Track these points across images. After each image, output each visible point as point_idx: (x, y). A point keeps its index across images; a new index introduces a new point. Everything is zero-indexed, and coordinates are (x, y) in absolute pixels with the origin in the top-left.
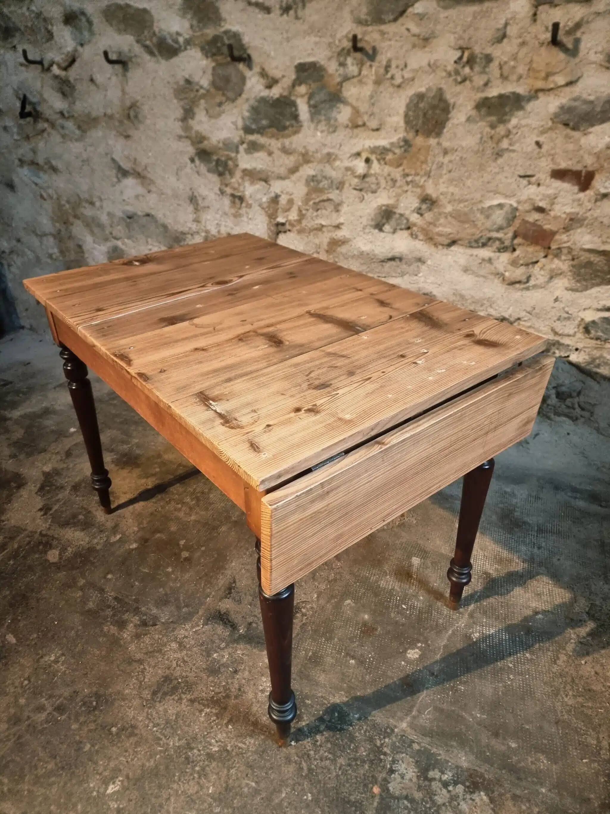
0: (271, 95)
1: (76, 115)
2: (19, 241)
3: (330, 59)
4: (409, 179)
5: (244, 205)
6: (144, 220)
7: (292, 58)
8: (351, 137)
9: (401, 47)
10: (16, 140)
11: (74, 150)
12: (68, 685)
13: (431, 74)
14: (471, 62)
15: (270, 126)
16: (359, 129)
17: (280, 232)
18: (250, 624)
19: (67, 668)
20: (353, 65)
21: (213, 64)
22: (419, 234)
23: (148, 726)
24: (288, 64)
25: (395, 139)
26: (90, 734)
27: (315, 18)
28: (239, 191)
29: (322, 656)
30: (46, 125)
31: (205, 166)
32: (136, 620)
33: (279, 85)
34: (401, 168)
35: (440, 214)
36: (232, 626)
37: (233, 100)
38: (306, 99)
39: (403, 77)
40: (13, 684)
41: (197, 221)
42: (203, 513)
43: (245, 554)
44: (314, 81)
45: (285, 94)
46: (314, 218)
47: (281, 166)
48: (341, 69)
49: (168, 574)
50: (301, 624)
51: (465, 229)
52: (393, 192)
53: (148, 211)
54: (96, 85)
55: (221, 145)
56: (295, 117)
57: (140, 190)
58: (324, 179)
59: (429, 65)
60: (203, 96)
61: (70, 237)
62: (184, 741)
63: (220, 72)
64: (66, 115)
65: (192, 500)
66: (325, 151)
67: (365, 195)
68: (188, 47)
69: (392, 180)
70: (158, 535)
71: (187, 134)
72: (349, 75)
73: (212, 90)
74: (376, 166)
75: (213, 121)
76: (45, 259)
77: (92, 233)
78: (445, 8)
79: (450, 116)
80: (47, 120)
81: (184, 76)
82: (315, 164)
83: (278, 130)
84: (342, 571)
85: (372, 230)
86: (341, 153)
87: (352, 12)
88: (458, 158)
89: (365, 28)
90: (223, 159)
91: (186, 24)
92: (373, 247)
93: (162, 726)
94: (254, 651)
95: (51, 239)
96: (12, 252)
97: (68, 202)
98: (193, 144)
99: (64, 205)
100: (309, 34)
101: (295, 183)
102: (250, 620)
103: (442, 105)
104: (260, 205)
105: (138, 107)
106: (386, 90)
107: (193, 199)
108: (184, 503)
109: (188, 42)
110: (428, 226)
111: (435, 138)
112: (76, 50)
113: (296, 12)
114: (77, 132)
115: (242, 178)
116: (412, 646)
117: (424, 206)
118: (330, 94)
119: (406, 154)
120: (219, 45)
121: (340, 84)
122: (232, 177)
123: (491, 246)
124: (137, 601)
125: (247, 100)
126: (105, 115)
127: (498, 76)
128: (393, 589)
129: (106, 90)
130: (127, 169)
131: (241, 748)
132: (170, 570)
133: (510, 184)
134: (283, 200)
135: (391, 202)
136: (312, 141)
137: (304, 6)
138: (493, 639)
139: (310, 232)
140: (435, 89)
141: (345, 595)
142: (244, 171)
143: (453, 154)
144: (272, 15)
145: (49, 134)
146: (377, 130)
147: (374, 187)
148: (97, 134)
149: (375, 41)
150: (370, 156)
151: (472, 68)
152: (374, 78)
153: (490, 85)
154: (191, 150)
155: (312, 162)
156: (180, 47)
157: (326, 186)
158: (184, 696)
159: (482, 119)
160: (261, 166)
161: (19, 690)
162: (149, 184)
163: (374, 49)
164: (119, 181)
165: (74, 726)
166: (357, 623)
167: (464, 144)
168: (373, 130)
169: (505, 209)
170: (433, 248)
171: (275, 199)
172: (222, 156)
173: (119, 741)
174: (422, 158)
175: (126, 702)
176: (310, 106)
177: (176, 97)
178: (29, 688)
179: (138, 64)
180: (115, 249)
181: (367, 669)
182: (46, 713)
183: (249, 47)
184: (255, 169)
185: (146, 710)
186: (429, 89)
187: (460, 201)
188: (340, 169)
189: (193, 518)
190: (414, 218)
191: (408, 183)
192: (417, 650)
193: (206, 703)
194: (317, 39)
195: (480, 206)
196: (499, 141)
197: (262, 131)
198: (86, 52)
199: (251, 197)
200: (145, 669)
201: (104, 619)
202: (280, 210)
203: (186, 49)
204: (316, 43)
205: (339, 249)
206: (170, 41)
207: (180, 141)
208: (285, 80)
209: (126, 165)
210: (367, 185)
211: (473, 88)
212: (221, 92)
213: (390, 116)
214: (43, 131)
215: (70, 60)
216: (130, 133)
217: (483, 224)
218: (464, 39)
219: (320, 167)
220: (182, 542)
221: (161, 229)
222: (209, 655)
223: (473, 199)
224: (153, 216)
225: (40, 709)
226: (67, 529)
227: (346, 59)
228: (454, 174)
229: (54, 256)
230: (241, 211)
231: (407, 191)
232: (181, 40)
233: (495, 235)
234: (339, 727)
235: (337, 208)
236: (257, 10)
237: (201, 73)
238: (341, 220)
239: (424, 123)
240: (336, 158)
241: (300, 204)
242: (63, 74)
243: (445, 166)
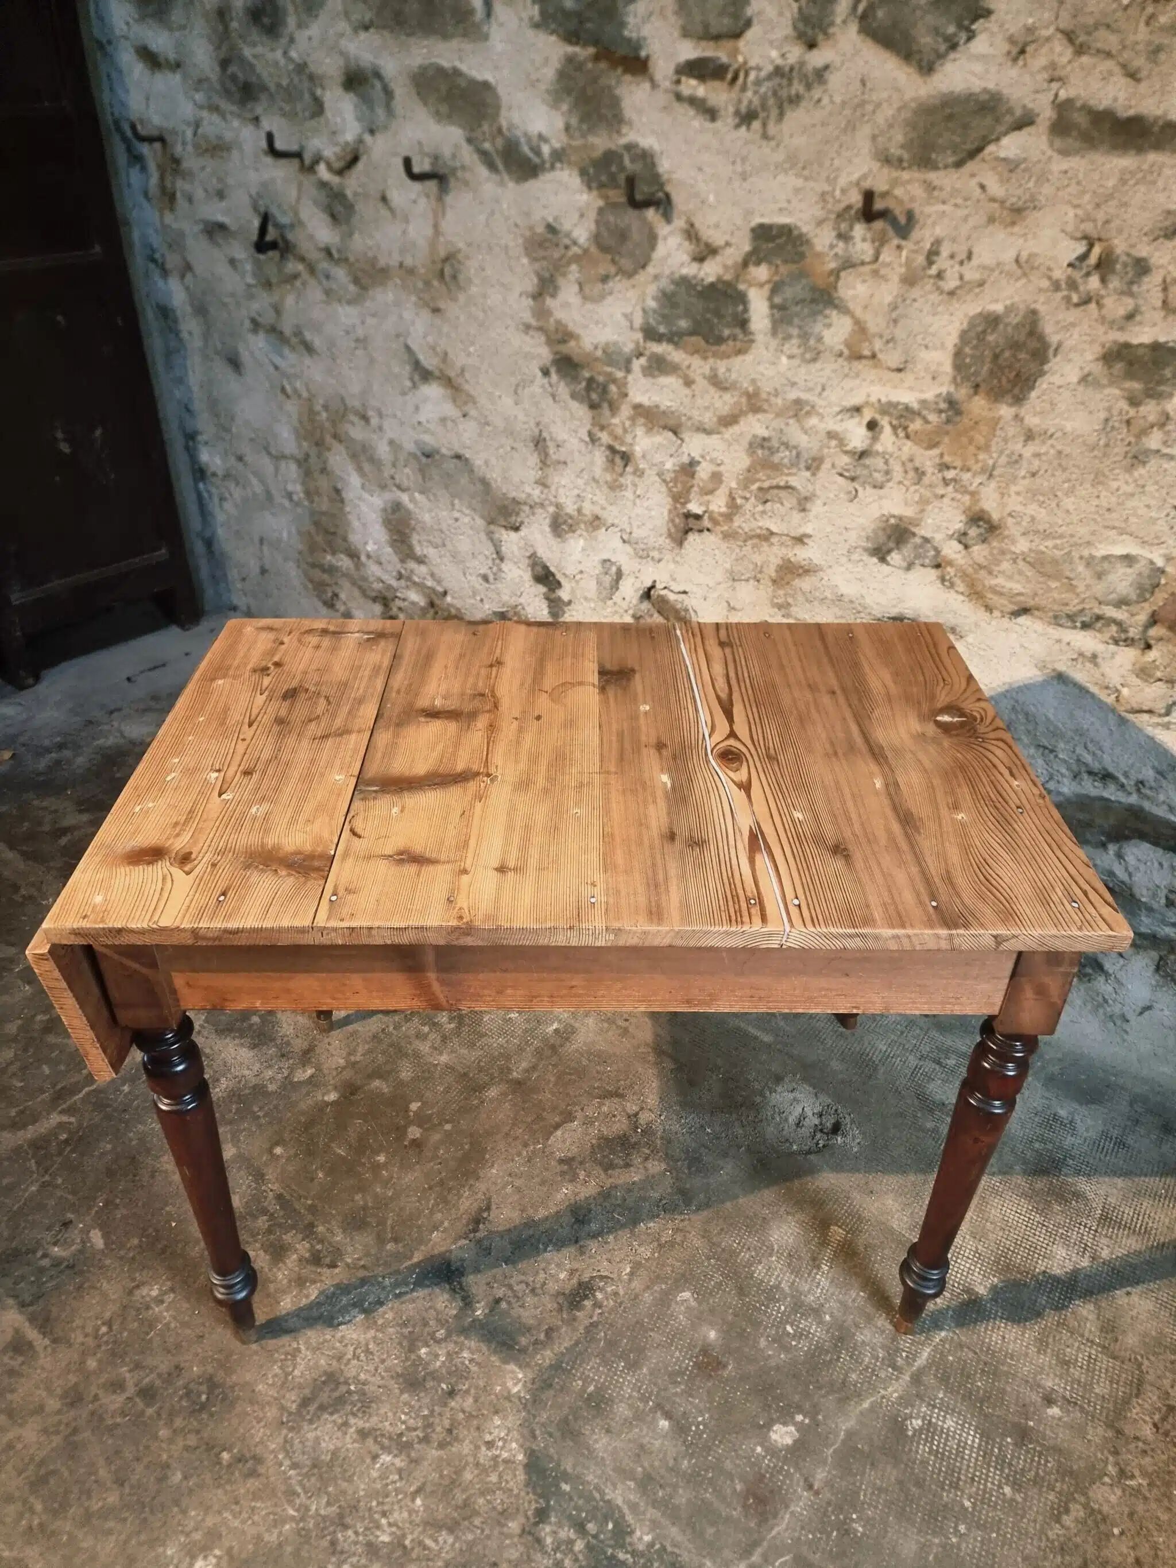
0: (702, 274)
1: (352, 259)
2: (240, 459)
3: (820, 223)
4: (950, 474)
5: (629, 469)
6: (451, 465)
7: (749, 213)
8: (846, 376)
9: (965, 219)
10: (249, 286)
11: (343, 319)
12: (169, 1352)
13: (1018, 279)
14: (1105, 266)
15: (692, 333)
16: (864, 362)
17: (691, 529)
18: (498, 1301)
19: (175, 1318)
20: (864, 240)
21: (601, 203)
22: (957, 581)
23: (281, 1465)
24: (739, 222)
25: (929, 395)
26: (186, 1455)
27: (800, 141)
28: (622, 443)
29: (611, 1400)
30: (300, 267)
31: (567, 385)
32: (303, 1248)
33: (719, 258)
34: (936, 452)
35: (1003, 552)
36: (464, 1299)
37: (630, 275)
38: (767, 288)
39: (961, 278)
40: (83, 1327)
41: (542, 483)
42: (464, 1051)
43: (519, 1154)
44: (786, 262)
45: (728, 277)
46: (757, 516)
47: (707, 408)
48: (841, 244)
49: (376, 1167)
50: (587, 1322)
51: (1050, 590)
52: (915, 493)
53: (461, 452)
54: (391, 210)
55: (599, 353)
56: (743, 323)
57: (449, 409)
58: (782, 448)
59: (1017, 261)
60: (577, 259)
61: (324, 470)
62: (334, 1509)
63: (612, 219)
64: (336, 255)
65: (451, 1019)
66: (793, 395)
67: (860, 489)
68: (558, 165)
69: (916, 469)
70: (377, 1083)
71: (540, 324)
72: (856, 258)
73: (593, 249)
74: (887, 440)
75: (589, 306)
76: (280, 499)
77: (360, 469)
78: (1065, 153)
79: (1046, 367)
80: (302, 259)
81: (543, 219)
82: (771, 416)
83: (707, 342)
84: (689, 1228)
85: (866, 557)
86: (820, 402)
87: (874, 138)
88: (1052, 451)
89: (895, 174)
90: (601, 379)
91: (560, 123)
92: (864, 592)
93: (305, 1470)
94: (493, 1359)
95: (293, 467)
96: (227, 476)
97: (326, 407)
98: (549, 342)
99: (318, 413)
100: (786, 171)
101: (730, 445)
102: (500, 1293)
103: (1033, 344)
104: (660, 475)
105: (459, 262)
106: (924, 295)
107: (539, 443)
108: (435, 1024)
109: (559, 156)
110: (976, 572)
111: (1011, 405)
112: (360, 141)
113: (764, 125)
114: (352, 288)
115: (633, 419)
116: (785, 1417)
117: (973, 532)
118: (814, 289)
119: (949, 427)
120: (614, 169)
121: (836, 273)
122: (613, 415)
123: (1100, 631)
124: (312, 1209)
125: (656, 277)
126: (401, 265)
127: (1159, 304)
128: (777, 1287)
129: (407, 220)
130: (430, 368)
131: (429, 1549)
132: (381, 1158)
133: (1154, 521)
134: (703, 472)
135: (909, 512)
136: (770, 372)
137: (781, 115)
138: (947, 1440)
139: (745, 541)
140: (1022, 307)
141: (683, 1280)
142: (637, 407)
143: (1044, 442)
144: (719, 124)
145: (304, 284)
146: (899, 370)
147: (879, 477)
148: (385, 296)
149: (912, 199)
150: (878, 417)
151: (1103, 280)
152: (903, 270)
153: (1138, 318)
154: (545, 354)
155: (765, 411)
156: (543, 162)
157: (786, 461)
158: (352, 1421)
159: (1111, 384)
160: (669, 404)
161: (91, 1342)
162: (466, 403)
163: (910, 216)
164: (415, 386)
165: (163, 1433)
166: (691, 1346)
167: (1069, 426)
168: (889, 369)
169: (1137, 567)
170: (982, 614)
171: (689, 469)
172: (599, 373)
173: (229, 1481)
174: (980, 440)
175: (256, 1408)
176: (772, 306)
177: (528, 255)
178: (107, 1343)
179: (466, 183)
180: (397, 507)
181: (688, 1447)
182: (124, 1396)
183: (669, 181)
184: (657, 406)
185: (284, 1431)
186: (1009, 309)
187: (1046, 535)
188: (817, 432)
189: (444, 1058)
190: (952, 550)
191: (946, 482)
192: (792, 1428)
193: (386, 1442)
194: (800, 183)
195: (1086, 553)
196: (1144, 432)
197: (676, 339)
198: (378, 147)
199: (644, 456)
200: (298, 1350)
201: (253, 1236)
202: (695, 489)
203: (553, 167)
204: (797, 191)
205: (797, 582)
206: (526, 149)
207: (527, 334)
208: (729, 251)
209: (429, 362)
210: (865, 472)
211: (1103, 320)
212: (609, 257)
213: (926, 347)
214: (296, 276)
215: (349, 158)
216: (442, 305)
217: (1088, 587)
218: (1095, 221)
219: (778, 423)
220: (414, 1106)
221: (479, 487)
222: (412, 1348)
223: (1072, 536)
224: (467, 460)
225: (117, 1386)
226: (228, 1040)
227: (851, 228)
228: (1043, 483)
229: (295, 498)
230: (622, 480)
231: (942, 496)
232: (546, 149)
233: (1110, 612)
234: (610, 1551)
235: (803, 504)
236: (692, 112)
237: (576, 216)
238: (808, 529)
239: (991, 372)
240: (812, 411)
241: (734, 485)
242: (334, 180)
243: (1024, 463)
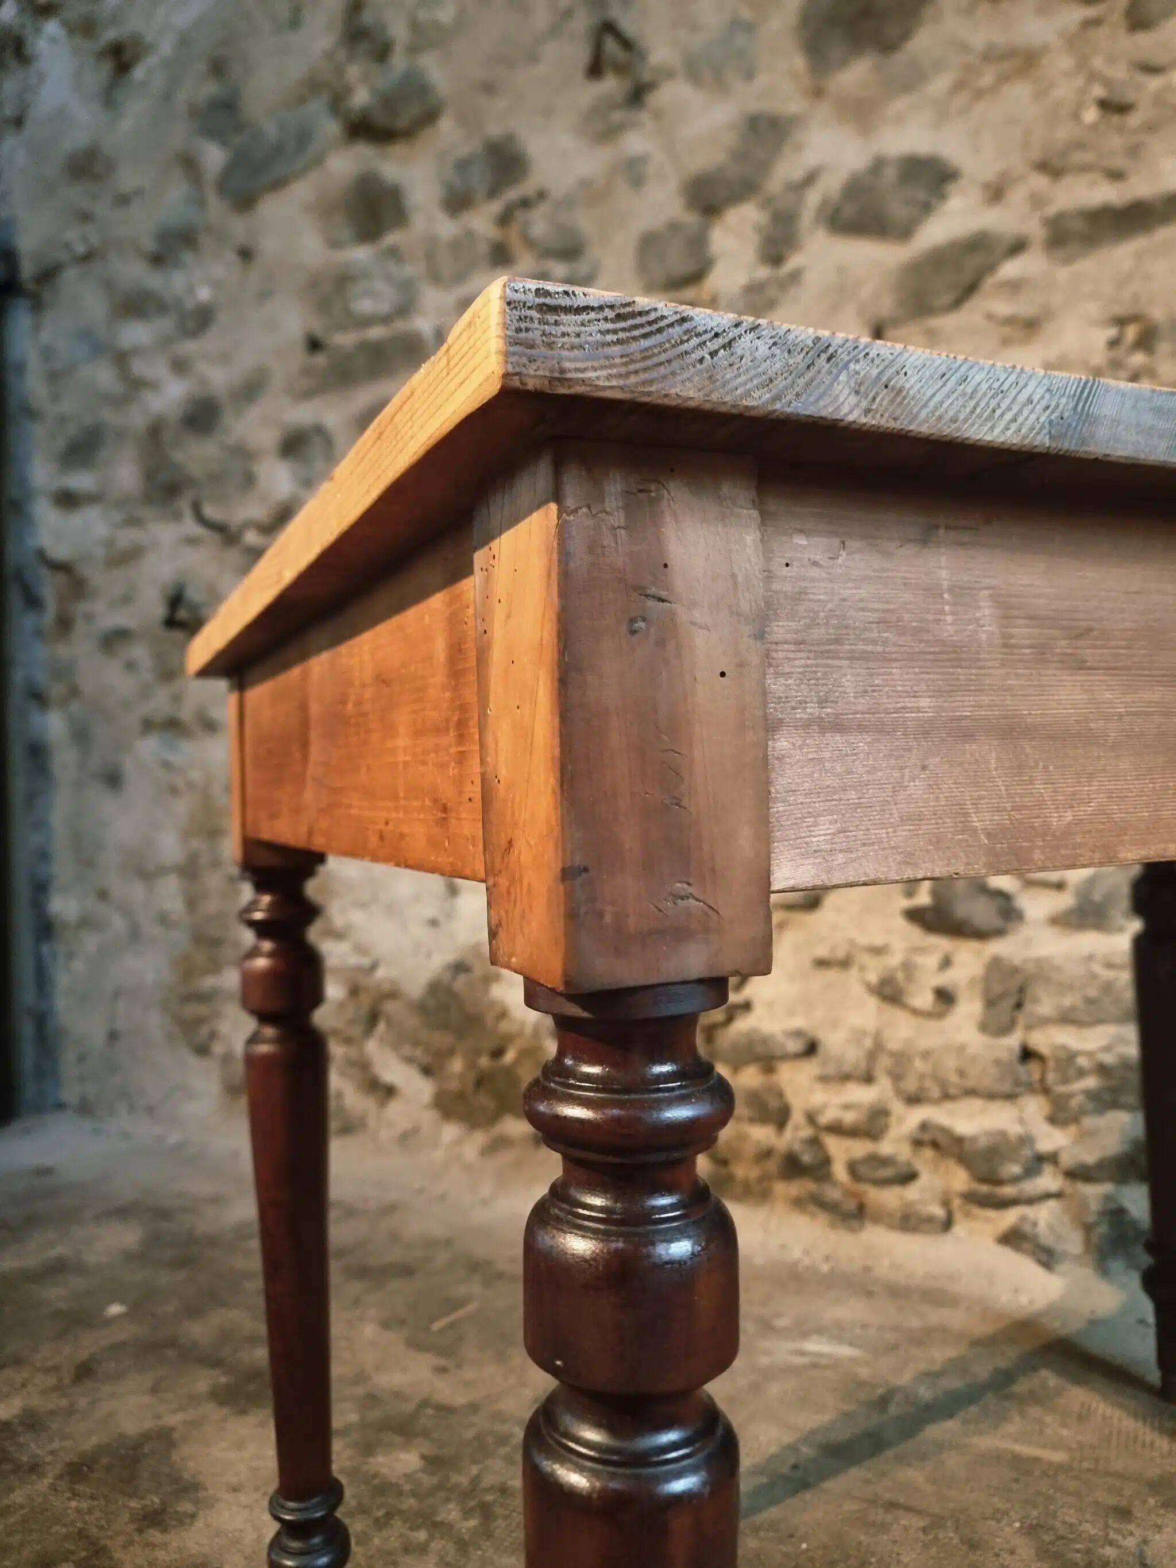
2: (103, 895)
10: (146, 685)
14: (1145, 341)
76: (151, 929)
95: (174, 880)
96: (82, 924)
151: (1150, 353)
215: (280, 514)
229: (172, 918)
